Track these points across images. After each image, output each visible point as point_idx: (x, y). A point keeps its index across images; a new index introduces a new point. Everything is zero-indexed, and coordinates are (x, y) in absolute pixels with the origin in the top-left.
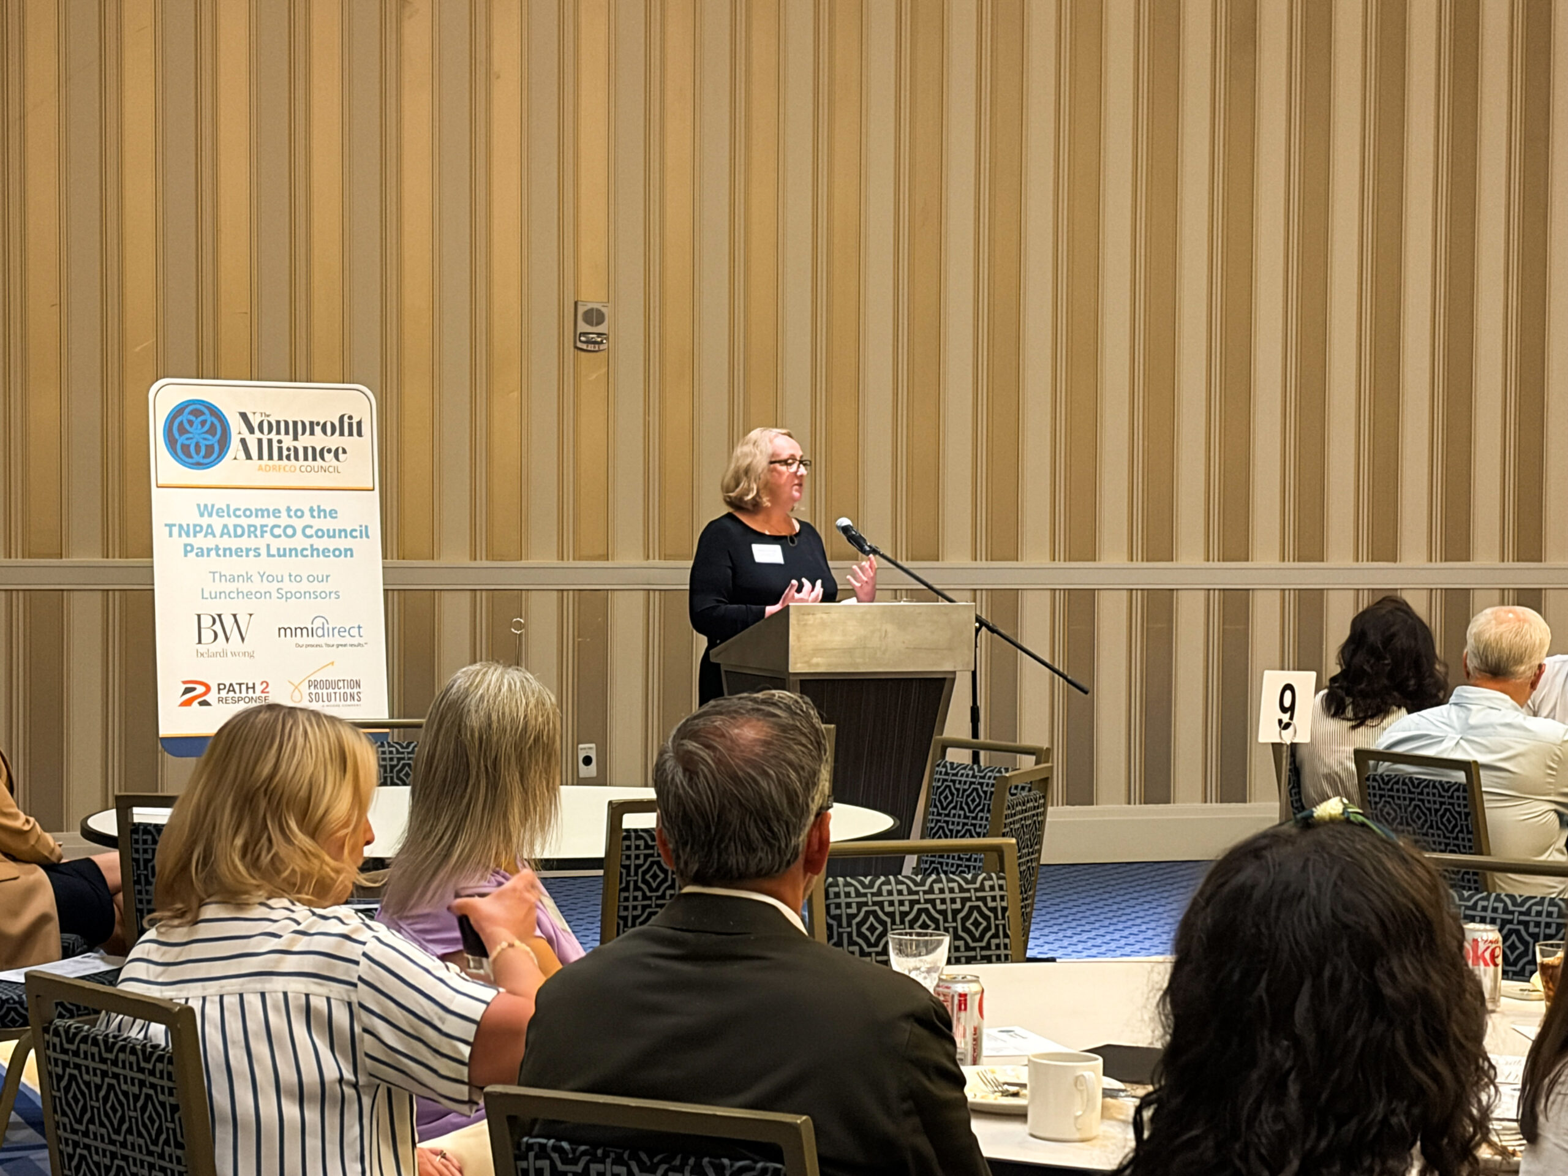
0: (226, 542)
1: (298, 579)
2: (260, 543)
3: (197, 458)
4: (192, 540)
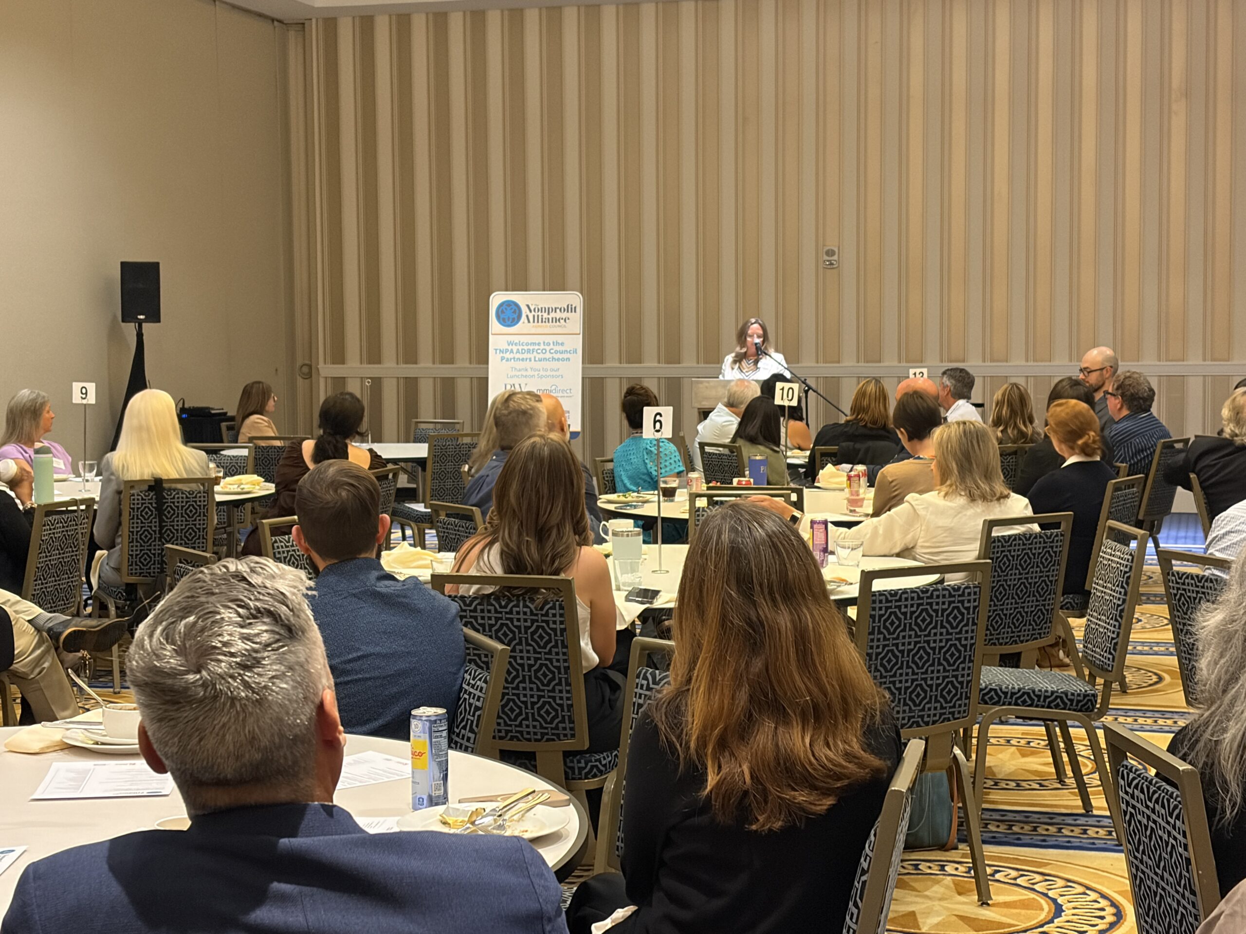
0: (518, 356)
1: (546, 370)
2: (532, 356)
3: (509, 323)
4: (504, 355)
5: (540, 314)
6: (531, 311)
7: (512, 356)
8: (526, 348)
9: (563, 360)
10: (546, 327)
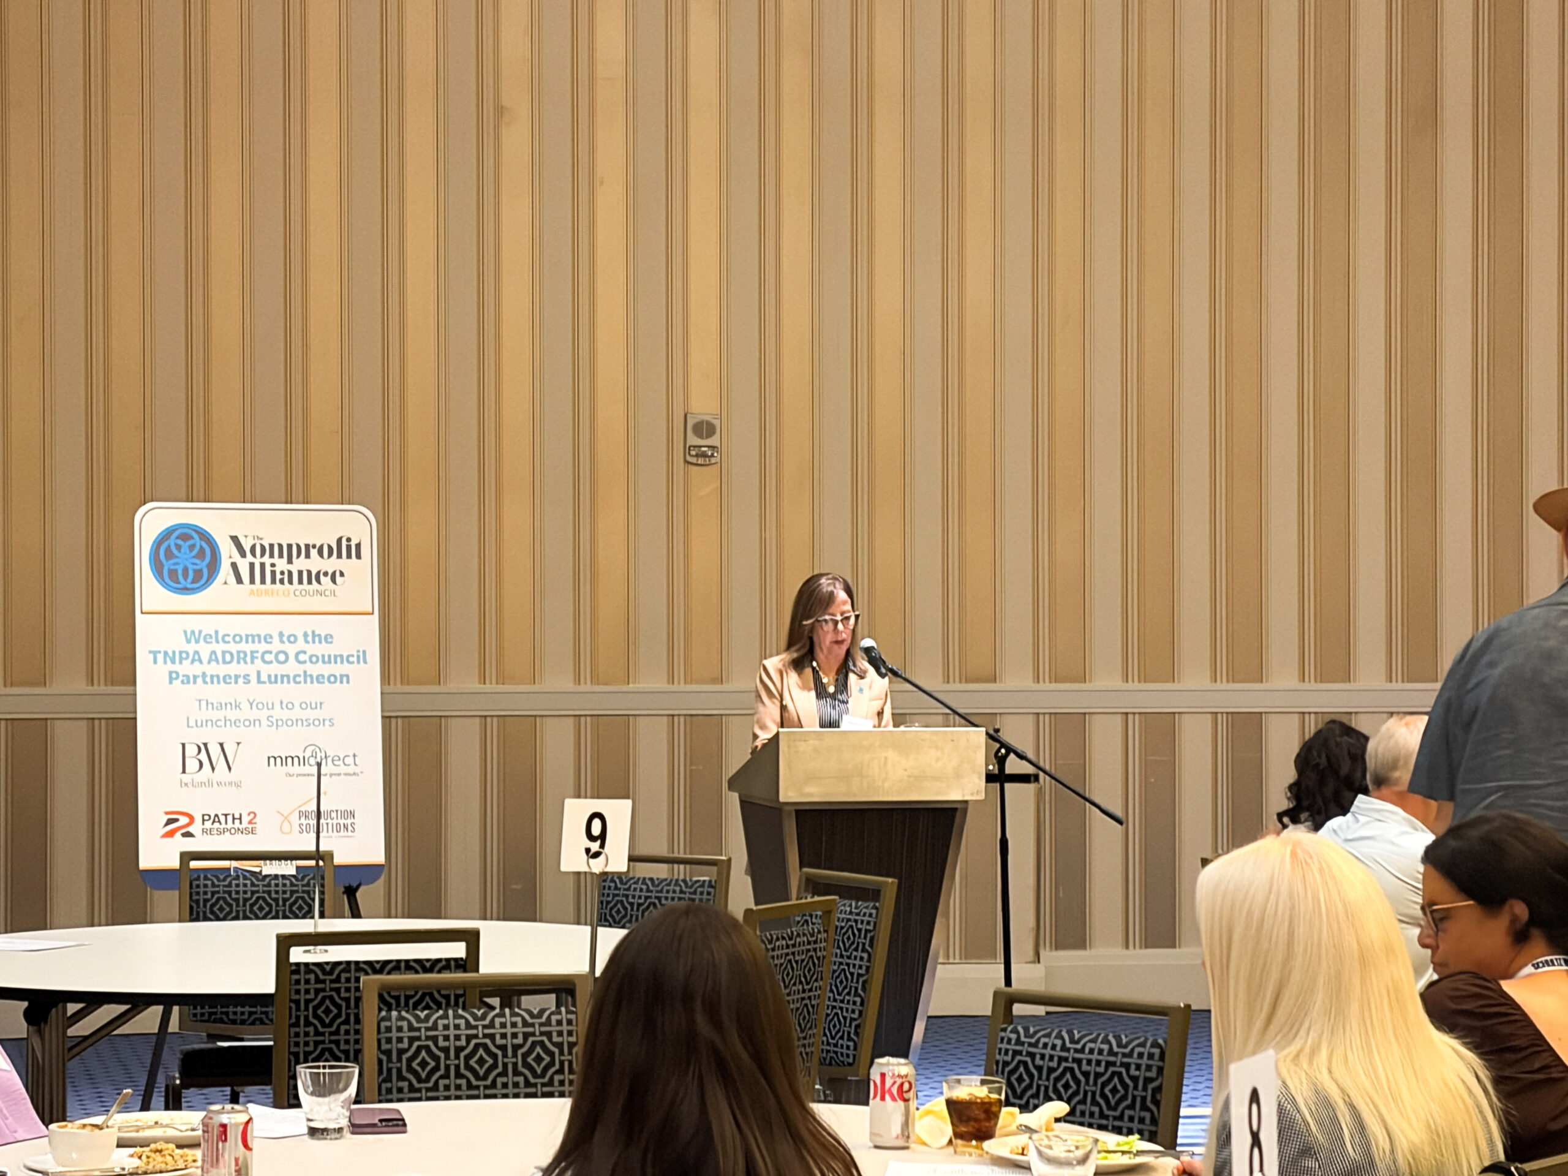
0: (213, 669)
1: (290, 706)
2: (251, 669)
3: (185, 583)
4: (176, 667)
5: (266, 559)
6: (243, 554)
7: (197, 669)
9: (332, 679)
10: (286, 594)
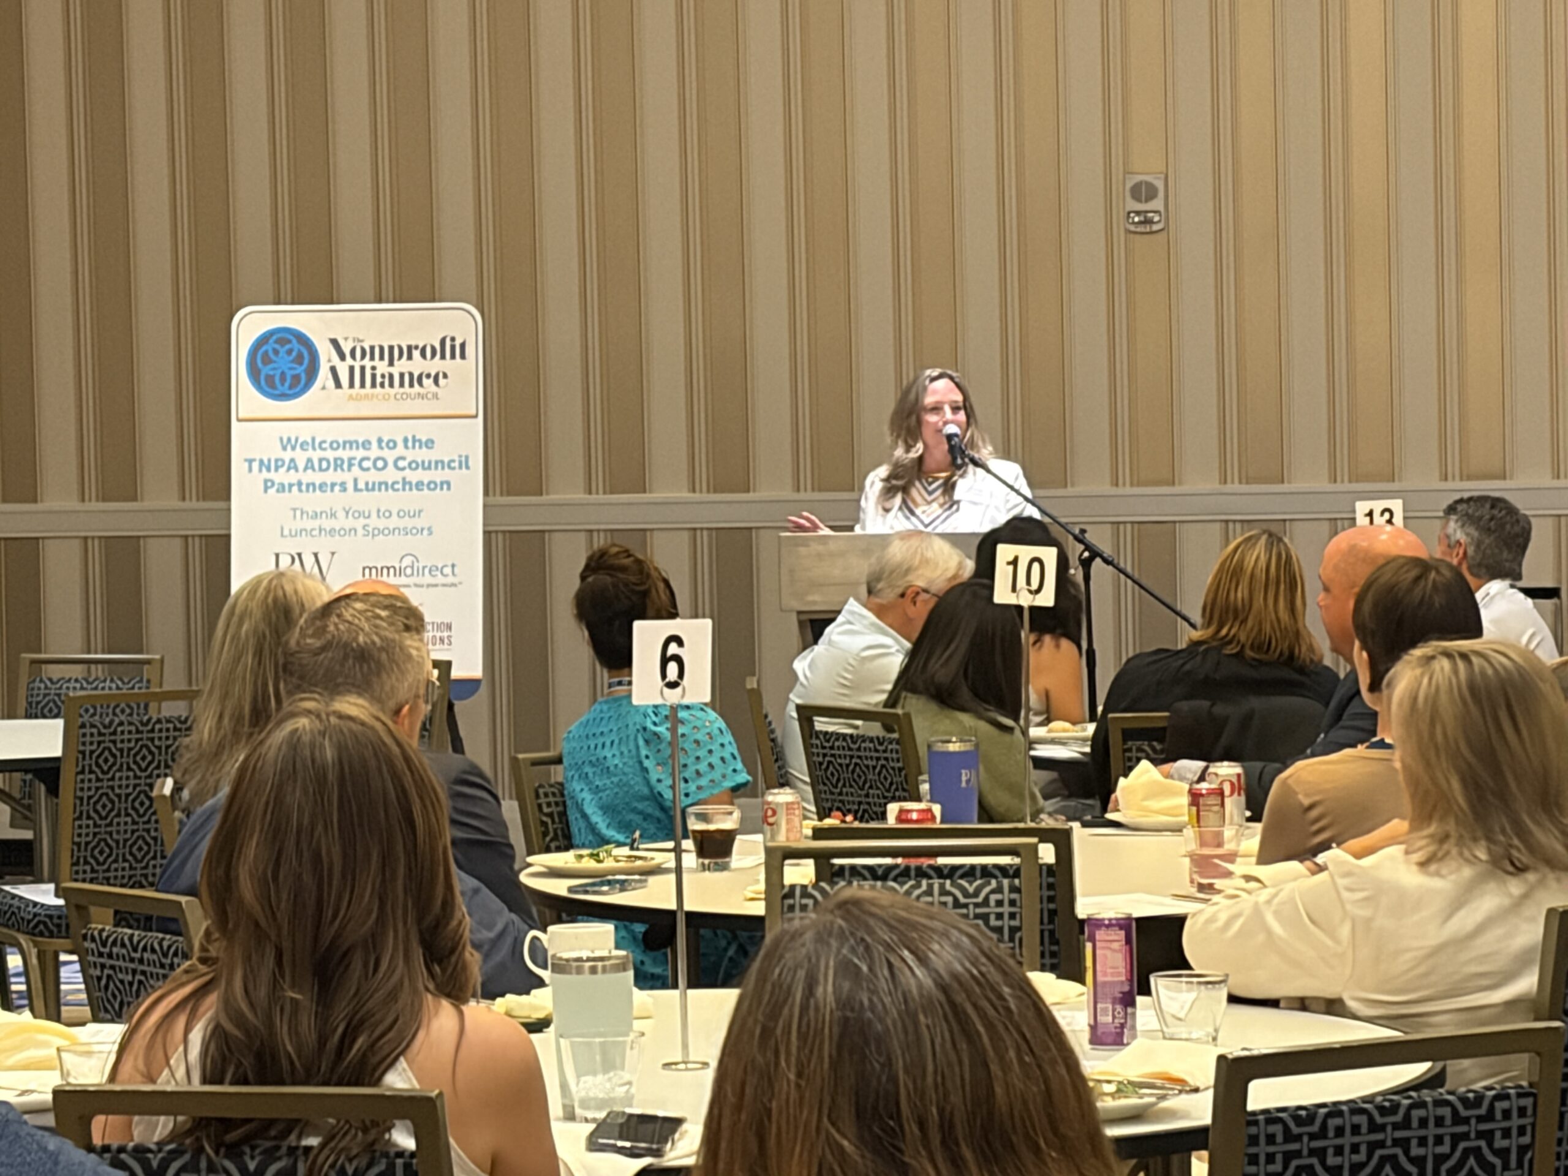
0: (308, 477)
1: (387, 514)
2: (347, 477)
3: (285, 388)
4: (272, 475)
5: (367, 362)
6: (342, 357)
7: (292, 477)
8: (330, 455)
9: (432, 486)
10: (386, 398)
